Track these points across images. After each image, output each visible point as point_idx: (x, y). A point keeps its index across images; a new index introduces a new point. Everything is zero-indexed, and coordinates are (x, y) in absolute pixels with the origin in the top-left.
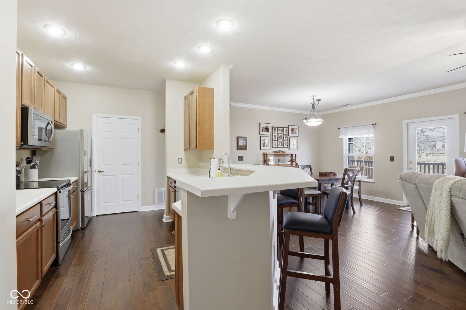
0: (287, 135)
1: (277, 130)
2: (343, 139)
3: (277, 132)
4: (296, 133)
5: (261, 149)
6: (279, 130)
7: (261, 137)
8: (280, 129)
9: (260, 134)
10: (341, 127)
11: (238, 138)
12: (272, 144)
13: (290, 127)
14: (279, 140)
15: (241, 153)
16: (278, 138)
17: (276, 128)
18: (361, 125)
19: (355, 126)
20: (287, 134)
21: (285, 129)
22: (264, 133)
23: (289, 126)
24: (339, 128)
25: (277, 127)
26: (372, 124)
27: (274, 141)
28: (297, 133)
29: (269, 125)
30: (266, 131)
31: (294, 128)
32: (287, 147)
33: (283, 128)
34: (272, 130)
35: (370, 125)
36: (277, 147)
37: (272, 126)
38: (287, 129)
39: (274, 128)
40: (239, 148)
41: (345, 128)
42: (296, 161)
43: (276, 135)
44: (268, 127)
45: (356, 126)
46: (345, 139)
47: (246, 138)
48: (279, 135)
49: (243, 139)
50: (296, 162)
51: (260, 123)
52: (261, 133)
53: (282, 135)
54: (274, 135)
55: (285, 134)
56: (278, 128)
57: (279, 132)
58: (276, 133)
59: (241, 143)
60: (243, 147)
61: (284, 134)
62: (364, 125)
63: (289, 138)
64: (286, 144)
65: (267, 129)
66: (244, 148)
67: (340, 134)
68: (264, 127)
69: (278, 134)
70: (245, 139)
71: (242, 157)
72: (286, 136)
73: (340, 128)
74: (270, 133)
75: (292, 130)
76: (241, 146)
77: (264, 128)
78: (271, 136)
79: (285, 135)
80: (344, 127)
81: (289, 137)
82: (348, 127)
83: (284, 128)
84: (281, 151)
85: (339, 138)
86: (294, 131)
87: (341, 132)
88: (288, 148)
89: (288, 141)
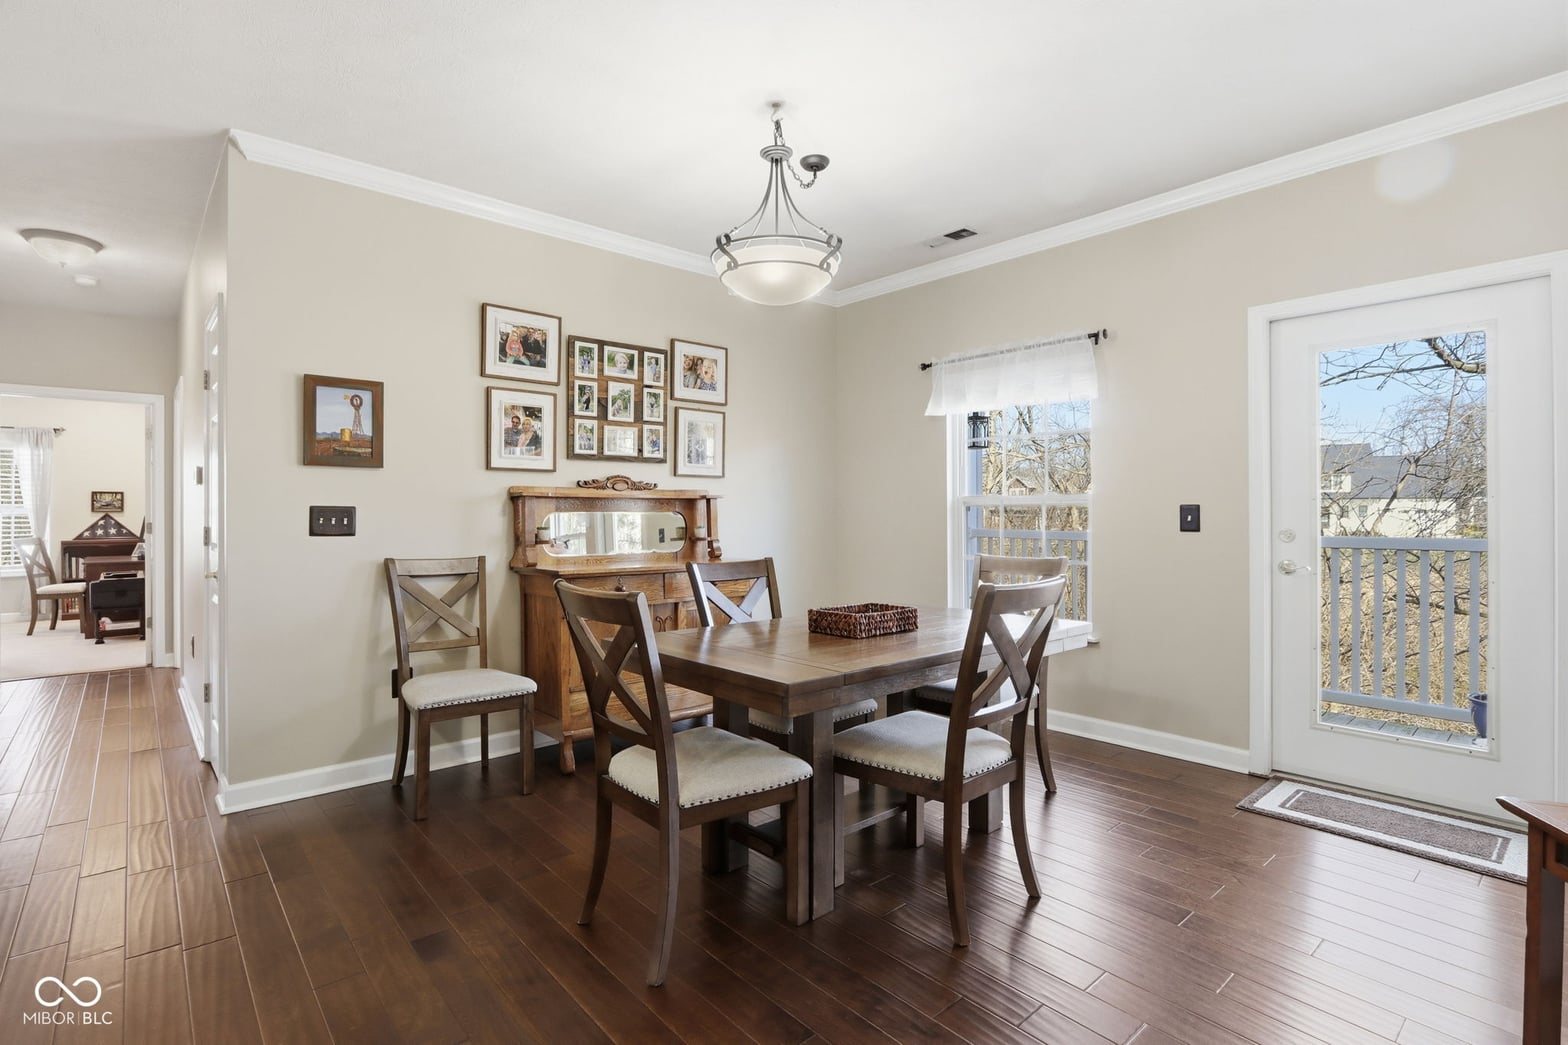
0: (661, 392)
1: (601, 359)
2: (943, 419)
3: (601, 370)
4: (713, 387)
5: (488, 466)
6: (611, 359)
7: (488, 391)
8: (621, 355)
9: (483, 373)
10: (933, 361)
11: (311, 386)
12: (570, 437)
13: (681, 350)
14: (610, 417)
15: (335, 486)
16: (603, 405)
17: (595, 347)
18: (1031, 343)
19: (1002, 352)
20: (661, 384)
21: (647, 354)
22: (509, 369)
23: (672, 342)
24: (925, 367)
25: (602, 344)
26: (1090, 336)
27: (578, 422)
28: (720, 386)
29: (550, 327)
30: (528, 357)
31: (702, 360)
32: (662, 461)
33: (636, 353)
34: (570, 354)
35: (1079, 338)
36: (601, 457)
37: (567, 331)
38: (661, 357)
39: (578, 344)
40: (318, 451)
41: (953, 361)
42: (709, 535)
43: (595, 385)
44: (537, 336)
45: (1009, 351)
46: (954, 417)
47: (376, 389)
48: (614, 389)
49: (352, 392)
50: (710, 544)
51: (483, 308)
52: (493, 366)
53: (631, 387)
54: (578, 383)
55: (646, 382)
56: (607, 349)
57: (608, 371)
58: (595, 376)
59: (336, 416)
60: (348, 444)
61: (640, 386)
62: (1050, 343)
63: (676, 410)
64: (654, 444)
65: (533, 349)
66: (367, 454)
67: (930, 396)
68: (509, 329)
69: (604, 381)
70: (367, 397)
71: (349, 513)
72: (656, 396)
73: (929, 366)
74: (550, 372)
75: (694, 365)
76: (333, 439)
77: (513, 337)
78: (561, 391)
79: (646, 390)
80: (950, 358)
81: (672, 404)
82: (968, 355)
83: (642, 350)
84: (625, 480)
85: (927, 414)
86: (702, 370)
87: (934, 386)
88: (668, 467)
89: (664, 424)
